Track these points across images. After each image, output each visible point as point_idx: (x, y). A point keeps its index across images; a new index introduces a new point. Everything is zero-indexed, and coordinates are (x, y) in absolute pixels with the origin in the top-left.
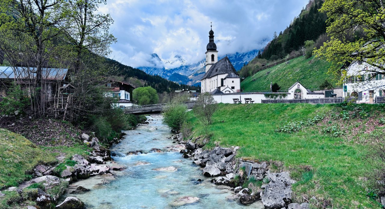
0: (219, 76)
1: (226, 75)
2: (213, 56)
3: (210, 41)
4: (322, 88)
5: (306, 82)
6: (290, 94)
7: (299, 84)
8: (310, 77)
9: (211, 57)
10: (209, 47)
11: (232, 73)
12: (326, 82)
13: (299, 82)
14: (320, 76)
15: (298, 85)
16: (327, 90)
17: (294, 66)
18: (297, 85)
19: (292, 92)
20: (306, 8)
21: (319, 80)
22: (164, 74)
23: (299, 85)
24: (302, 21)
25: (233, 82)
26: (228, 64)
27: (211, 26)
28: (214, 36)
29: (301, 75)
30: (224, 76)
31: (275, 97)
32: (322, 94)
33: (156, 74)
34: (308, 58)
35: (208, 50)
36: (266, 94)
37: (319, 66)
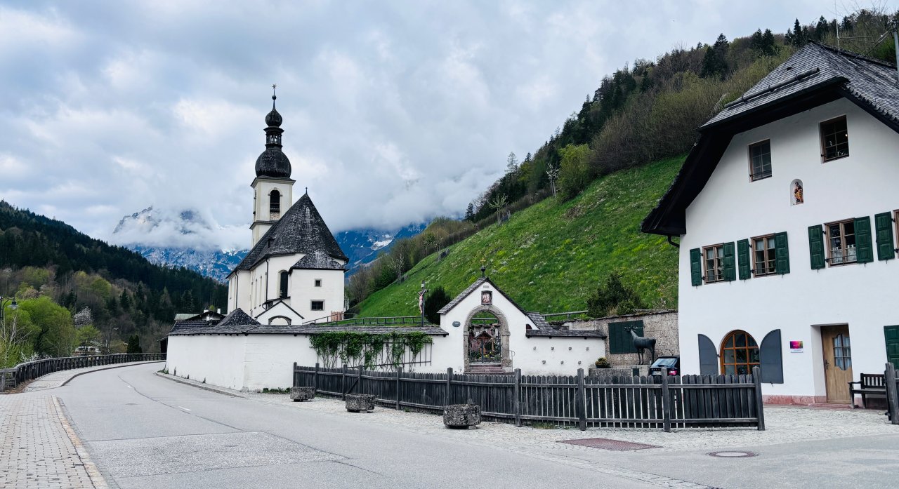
0: (272, 261)
1: (298, 257)
2: (275, 196)
3: (267, 146)
4: (597, 307)
5: (551, 285)
6: (445, 335)
7: (491, 288)
8: (566, 268)
9: (268, 199)
10: (262, 165)
11: (317, 253)
12: (615, 283)
13: (487, 280)
14: (600, 263)
15: (484, 293)
16: (617, 321)
17: (521, 227)
18: (478, 292)
19: (456, 325)
20: (595, 99)
21: (596, 278)
22: (216, 266)
23: (490, 293)
24: (583, 128)
25: (318, 283)
26: (308, 220)
27: (274, 98)
28: (282, 131)
29: (535, 260)
30: (287, 263)
31: (366, 348)
32: (598, 336)
33: (195, 264)
34: (564, 201)
35: (259, 173)
36: (321, 335)
37: (600, 225)
